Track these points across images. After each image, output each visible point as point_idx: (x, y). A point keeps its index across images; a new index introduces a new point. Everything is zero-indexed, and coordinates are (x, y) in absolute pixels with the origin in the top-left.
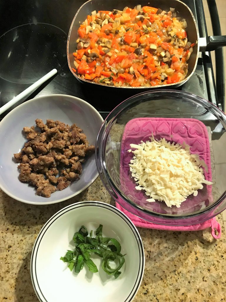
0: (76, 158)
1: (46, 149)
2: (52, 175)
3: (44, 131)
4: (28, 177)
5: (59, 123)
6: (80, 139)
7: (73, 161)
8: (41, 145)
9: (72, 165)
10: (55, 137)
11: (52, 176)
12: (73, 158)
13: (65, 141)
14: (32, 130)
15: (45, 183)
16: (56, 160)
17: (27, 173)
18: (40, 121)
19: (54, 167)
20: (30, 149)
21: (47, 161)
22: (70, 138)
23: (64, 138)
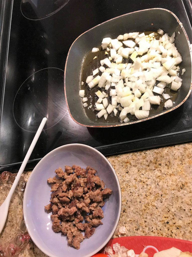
0: (95, 204)
1: (69, 198)
2: (79, 222)
3: (64, 179)
4: (59, 228)
5: (76, 168)
6: (95, 183)
7: (93, 209)
8: (63, 195)
9: (93, 212)
10: (74, 183)
11: (78, 224)
12: (92, 205)
13: (82, 188)
14: (54, 180)
15: (74, 231)
16: (79, 209)
17: (57, 225)
18: (60, 171)
19: (79, 215)
20: (56, 200)
21: (71, 213)
22: (86, 183)
23: (81, 185)
